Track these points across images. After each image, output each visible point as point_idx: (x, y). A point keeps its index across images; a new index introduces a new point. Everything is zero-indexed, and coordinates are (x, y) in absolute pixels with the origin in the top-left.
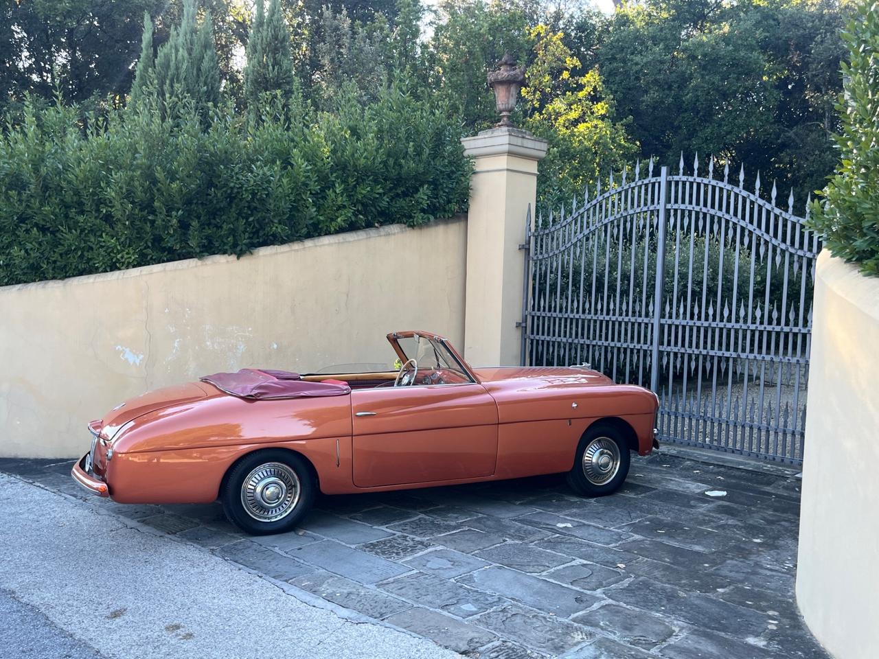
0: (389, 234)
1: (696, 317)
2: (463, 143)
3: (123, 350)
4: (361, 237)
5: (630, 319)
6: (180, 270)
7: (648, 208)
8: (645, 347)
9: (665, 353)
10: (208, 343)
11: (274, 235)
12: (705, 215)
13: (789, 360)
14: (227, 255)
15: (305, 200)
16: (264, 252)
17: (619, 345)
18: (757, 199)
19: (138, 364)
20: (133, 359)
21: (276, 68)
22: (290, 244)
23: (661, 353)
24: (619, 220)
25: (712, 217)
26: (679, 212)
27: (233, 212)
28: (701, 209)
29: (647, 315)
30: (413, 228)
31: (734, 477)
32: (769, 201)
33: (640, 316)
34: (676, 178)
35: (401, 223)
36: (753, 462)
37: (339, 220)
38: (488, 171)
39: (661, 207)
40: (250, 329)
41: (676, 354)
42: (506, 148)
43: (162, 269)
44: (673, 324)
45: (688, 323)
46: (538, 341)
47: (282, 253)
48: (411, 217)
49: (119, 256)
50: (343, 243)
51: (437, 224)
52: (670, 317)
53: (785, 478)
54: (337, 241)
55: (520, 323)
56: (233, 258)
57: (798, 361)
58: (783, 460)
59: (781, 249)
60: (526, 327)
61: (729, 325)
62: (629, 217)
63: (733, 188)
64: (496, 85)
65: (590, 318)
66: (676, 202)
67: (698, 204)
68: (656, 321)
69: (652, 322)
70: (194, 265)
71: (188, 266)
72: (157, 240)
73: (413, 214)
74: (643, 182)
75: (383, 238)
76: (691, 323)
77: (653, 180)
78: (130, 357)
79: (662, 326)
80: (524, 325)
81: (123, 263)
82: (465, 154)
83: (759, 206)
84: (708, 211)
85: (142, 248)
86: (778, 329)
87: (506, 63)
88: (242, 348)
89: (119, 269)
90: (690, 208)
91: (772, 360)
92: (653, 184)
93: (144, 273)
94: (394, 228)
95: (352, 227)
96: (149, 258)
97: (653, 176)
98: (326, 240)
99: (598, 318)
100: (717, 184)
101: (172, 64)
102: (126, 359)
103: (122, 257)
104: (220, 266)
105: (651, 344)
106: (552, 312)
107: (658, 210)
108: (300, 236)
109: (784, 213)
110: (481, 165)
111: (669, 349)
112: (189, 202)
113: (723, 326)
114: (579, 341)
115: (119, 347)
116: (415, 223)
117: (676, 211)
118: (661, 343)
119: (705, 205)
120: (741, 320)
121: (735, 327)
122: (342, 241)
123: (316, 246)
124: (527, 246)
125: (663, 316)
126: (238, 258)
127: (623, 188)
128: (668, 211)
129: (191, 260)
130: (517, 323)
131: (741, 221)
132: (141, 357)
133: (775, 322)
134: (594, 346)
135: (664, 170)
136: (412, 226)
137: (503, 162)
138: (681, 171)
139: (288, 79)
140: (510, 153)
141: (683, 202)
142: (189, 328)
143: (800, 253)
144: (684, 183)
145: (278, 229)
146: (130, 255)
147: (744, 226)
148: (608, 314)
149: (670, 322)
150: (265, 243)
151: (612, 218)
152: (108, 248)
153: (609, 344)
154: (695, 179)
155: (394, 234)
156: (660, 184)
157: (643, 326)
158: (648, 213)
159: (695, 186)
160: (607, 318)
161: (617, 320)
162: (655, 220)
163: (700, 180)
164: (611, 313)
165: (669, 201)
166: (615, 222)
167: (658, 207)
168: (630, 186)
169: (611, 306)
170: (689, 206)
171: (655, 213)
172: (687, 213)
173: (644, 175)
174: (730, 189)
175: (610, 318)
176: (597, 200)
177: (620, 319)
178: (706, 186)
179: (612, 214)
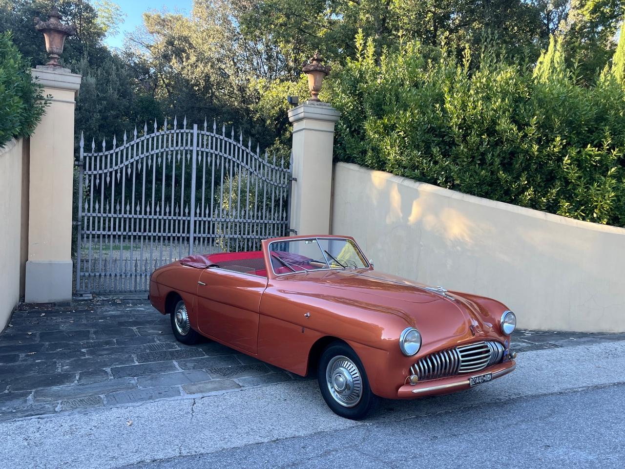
5: (172, 218)
7: (184, 148)
8: (183, 235)
9: (197, 238)
12: (220, 157)
13: (267, 237)
17: (164, 234)
18: (250, 152)
23: (194, 238)
24: (162, 153)
25: (225, 158)
26: (205, 153)
28: (219, 153)
29: (184, 215)
32: (256, 154)
34: (203, 132)
39: (194, 149)
41: (203, 238)
44: (202, 220)
46: (93, 235)
52: (200, 216)
57: (272, 237)
59: (263, 180)
60: (82, 225)
61: (236, 220)
62: (170, 152)
63: (237, 144)
66: (202, 147)
68: (191, 219)
69: (188, 219)
74: (179, 131)
77: (187, 131)
79: (195, 222)
80: (80, 223)
83: (251, 155)
84: (223, 155)
86: (261, 221)
92: (187, 134)
97: (187, 129)
100: (228, 140)
105: (188, 233)
106: (107, 214)
107: (192, 151)
109: (263, 161)
111: (199, 235)
117: (202, 152)
118: (195, 232)
119: (221, 151)
120: (243, 217)
124: (81, 164)
125: (196, 215)
127: (165, 132)
128: (197, 151)
133: (260, 218)
135: (195, 126)
137: (70, 96)
138: (205, 129)
141: (207, 147)
144: (207, 136)
148: (155, 214)
149: (199, 219)
151: (157, 151)
153: (157, 234)
154: (214, 135)
156: (192, 134)
157: (182, 222)
158: (184, 151)
159: (214, 139)
160: (155, 217)
161: (163, 218)
162: (189, 156)
163: (217, 136)
164: (158, 214)
165: (198, 146)
166: (160, 154)
167: (191, 148)
168: (170, 132)
169: (158, 209)
170: (211, 150)
171: (189, 152)
172: (209, 154)
173: (180, 126)
174: (235, 144)
175: (158, 217)
176: (145, 138)
177: (165, 218)
178: (221, 140)
179: (157, 148)
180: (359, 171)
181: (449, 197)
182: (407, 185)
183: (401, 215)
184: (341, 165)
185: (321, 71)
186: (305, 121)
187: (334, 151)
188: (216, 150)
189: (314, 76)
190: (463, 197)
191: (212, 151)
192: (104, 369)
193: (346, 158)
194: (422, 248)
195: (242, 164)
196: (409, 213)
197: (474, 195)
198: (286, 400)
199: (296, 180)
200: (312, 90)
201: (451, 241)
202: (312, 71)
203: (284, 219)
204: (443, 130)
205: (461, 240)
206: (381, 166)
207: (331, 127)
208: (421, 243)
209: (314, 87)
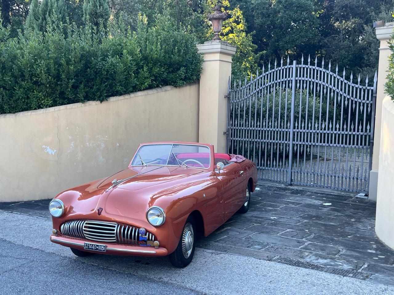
0: (166, 91)
1: (310, 128)
2: (197, 47)
3: (46, 147)
4: (154, 92)
5: (279, 130)
6: (73, 108)
7: (287, 79)
8: (286, 142)
9: (296, 145)
10: (87, 144)
11: (117, 92)
12: (313, 82)
13: (351, 146)
14: (95, 101)
15: (130, 75)
16: (112, 99)
17: (274, 141)
18: (337, 76)
19: (54, 154)
20: (51, 151)
21: (101, 7)
22: (124, 96)
23: (293, 145)
24: (273, 84)
25: (317, 83)
26: (301, 81)
27: (98, 81)
28: (312, 80)
29: (287, 128)
30: (176, 88)
31: (330, 198)
32: (342, 77)
33: (284, 128)
34: (300, 66)
35: (171, 85)
36: (336, 192)
37: (146, 84)
38: (210, 61)
39: (293, 79)
40: (107, 137)
41: (300, 145)
42: (219, 50)
43: (65, 108)
44: (299, 131)
45: (306, 131)
46: (234, 141)
47: (121, 100)
48: (175, 82)
49: (43, 101)
50: (147, 95)
51: (186, 86)
52: (298, 128)
53: (351, 197)
54: (144, 94)
55: (225, 132)
56: (98, 102)
57: (355, 147)
58: (349, 190)
59: (348, 98)
60: (228, 134)
61: (325, 132)
62: (278, 83)
63: (326, 71)
64: (213, 20)
65: (260, 129)
66: (300, 76)
67: (310, 78)
68: (291, 130)
69: (289, 131)
70: (80, 106)
71: (77, 106)
72: (62, 93)
73: (177, 81)
74: (284, 67)
75: (164, 92)
76: (307, 131)
77: (289, 66)
78: (50, 151)
79: (294, 133)
80: (227, 133)
81: (44, 105)
82: (199, 52)
83: (338, 79)
84: (315, 81)
85: (54, 97)
86: (346, 133)
87: (217, 10)
88: (103, 146)
89: (42, 108)
90: (307, 79)
91: (344, 147)
92: (289, 68)
93: (56, 110)
94: (168, 88)
95: (150, 87)
96: (58, 102)
97: (289, 65)
98: (140, 94)
99: (264, 129)
100: (319, 69)
101: (49, 4)
102: (48, 152)
103: (44, 102)
104: (93, 106)
105: (289, 141)
106: (241, 127)
107: (292, 80)
108: (129, 92)
109: (348, 82)
110: (207, 58)
111: (297, 143)
112: (77, 76)
113: (322, 132)
114: (254, 140)
115: (44, 146)
116: (178, 85)
117: (300, 81)
118: (294, 140)
119: (314, 78)
120: (330, 129)
121: (327, 132)
122: (146, 94)
123: (136, 96)
124: (229, 96)
125: (294, 128)
126: (101, 103)
127: (275, 70)
128: (296, 81)
129: (79, 103)
130: (224, 132)
131: (330, 85)
132: (55, 151)
133: (345, 130)
134: (262, 142)
135: (294, 62)
136: (176, 87)
137: (217, 57)
138: (302, 63)
139: (107, 13)
140: (221, 53)
141: (303, 77)
142: (78, 136)
143: (356, 100)
144: (304, 68)
145: (119, 88)
146: (48, 101)
147: (331, 87)
148: (268, 127)
149: (297, 131)
150: (113, 95)
151: (270, 84)
152: (37, 97)
153: (269, 141)
154: (309, 67)
155: (168, 90)
156: (292, 68)
157: (285, 133)
158: (287, 81)
159: (309, 70)
160: (268, 129)
162: (290, 84)
163: (311, 67)
164: (270, 127)
165: (297, 76)
166: (272, 85)
168: (279, 69)
169: (270, 124)
171: (290, 82)
172: (305, 81)
173: (285, 64)
174: (325, 71)
175: (270, 130)
176: (263, 75)
177: (274, 130)
178: (314, 70)
179: (270, 81)
203: (368, 131)
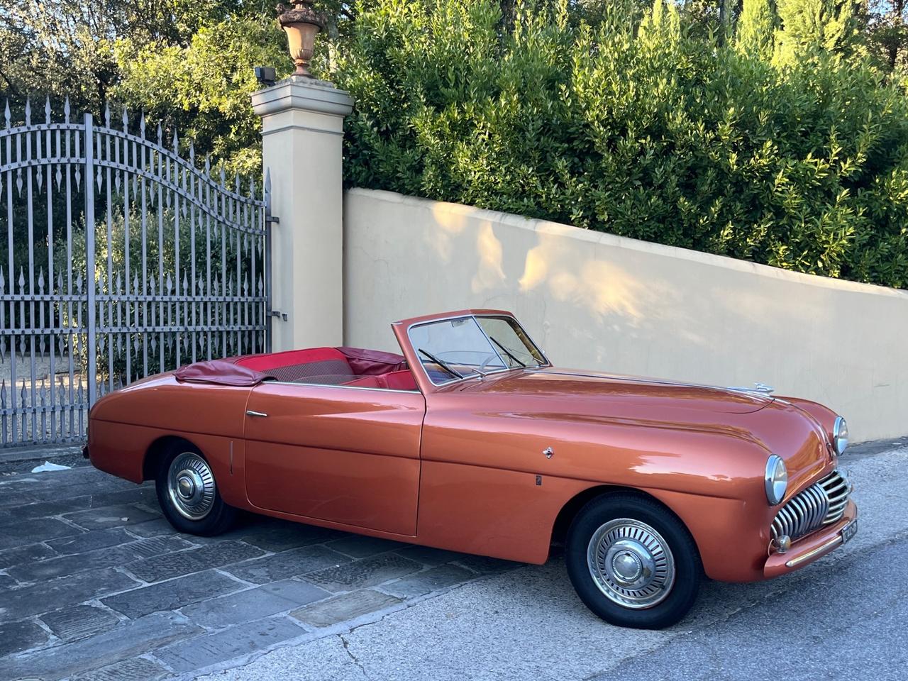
1: (137, 291)
5: (51, 298)
7: (68, 160)
9: (102, 336)
17: (37, 332)
18: (192, 169)
23: (97, 336)
24: (24, 170)
25: (148, 180)
26: (109, 171)
28: (135, 170)
29: (75, 292)
33: (65, 293)
34: (103, 130)
39: (89, 162)
41: (115, 335)
44: (110, 300)
52: (106, 293)
57: (240, 328)
59: (219, 222)
62: (40, 168)
63: (169, 154)
67: (130, 165)
68: (91, 298)
74: (58, 126)
77: (73, 126)
79: (97, 304)
83: (195, 175)
84: (143, 173)
92: (73, 132)
97: (72, 122)
100: (151, 145)
107: (82, 165)
109: (219, 187)
111: (107, 330)
117: (104, 168)
118: (97, 324)
119: (140, 167)
120: (186, 292)
125: (97, 291)
127: (28, 129)
128: (95, 167)
131: (180, 189)
133: (217, 292)
135: (89, 118)
138: (108, 123)
141: (104, 158)
143: (234, 226)
144: (112, 138)
147: (182, 193)
148: (17, 292)
149: (106, 298)
151: (14, 166)
154: (125, 136)
156: (82, 134)
158: (68, 167)
159: (126, 143)
160: (18, 298)
161: (33, 300)
162: (78, 176)
163: (131, 137)
164: (22, 291)
165: (95, 157)
166: (19, 171)
167: (82, 161)
168: (39, 128)
169: (22, 282)
170: (120, 165)
171: (77, 168)
172: (118, 173)
173: (58, 117)
174: (166, 154)
175: (23, 298)
177: (38, 298)
178: (139, 146)
179: (14, 160)
180: (402, 203)
181: (595, 243)
182: (514, 225)
183: (504, 276)
184: (358, 193)
185: (313, 23)
186: (292, 113)
187: (346, 169)
188: (131, 163)
189: (301, 32)
190: (619, 241)
191: (122, 167)
192: (86, 603)
193: (370, 180)
194: (549, 331)
195: (180, 191)
196: (521, 272)
197: (636, 237)
198: (497, 612)
199: (277, 220)
200: (298, 58)
201: (602, 315)
202: (298, 22)
203: (260, 293)
204: (572, 130)
205: (620, 313)
206: (452, 191)
207: (337, 125)
208: (547, 322)
209: (301, 52)
